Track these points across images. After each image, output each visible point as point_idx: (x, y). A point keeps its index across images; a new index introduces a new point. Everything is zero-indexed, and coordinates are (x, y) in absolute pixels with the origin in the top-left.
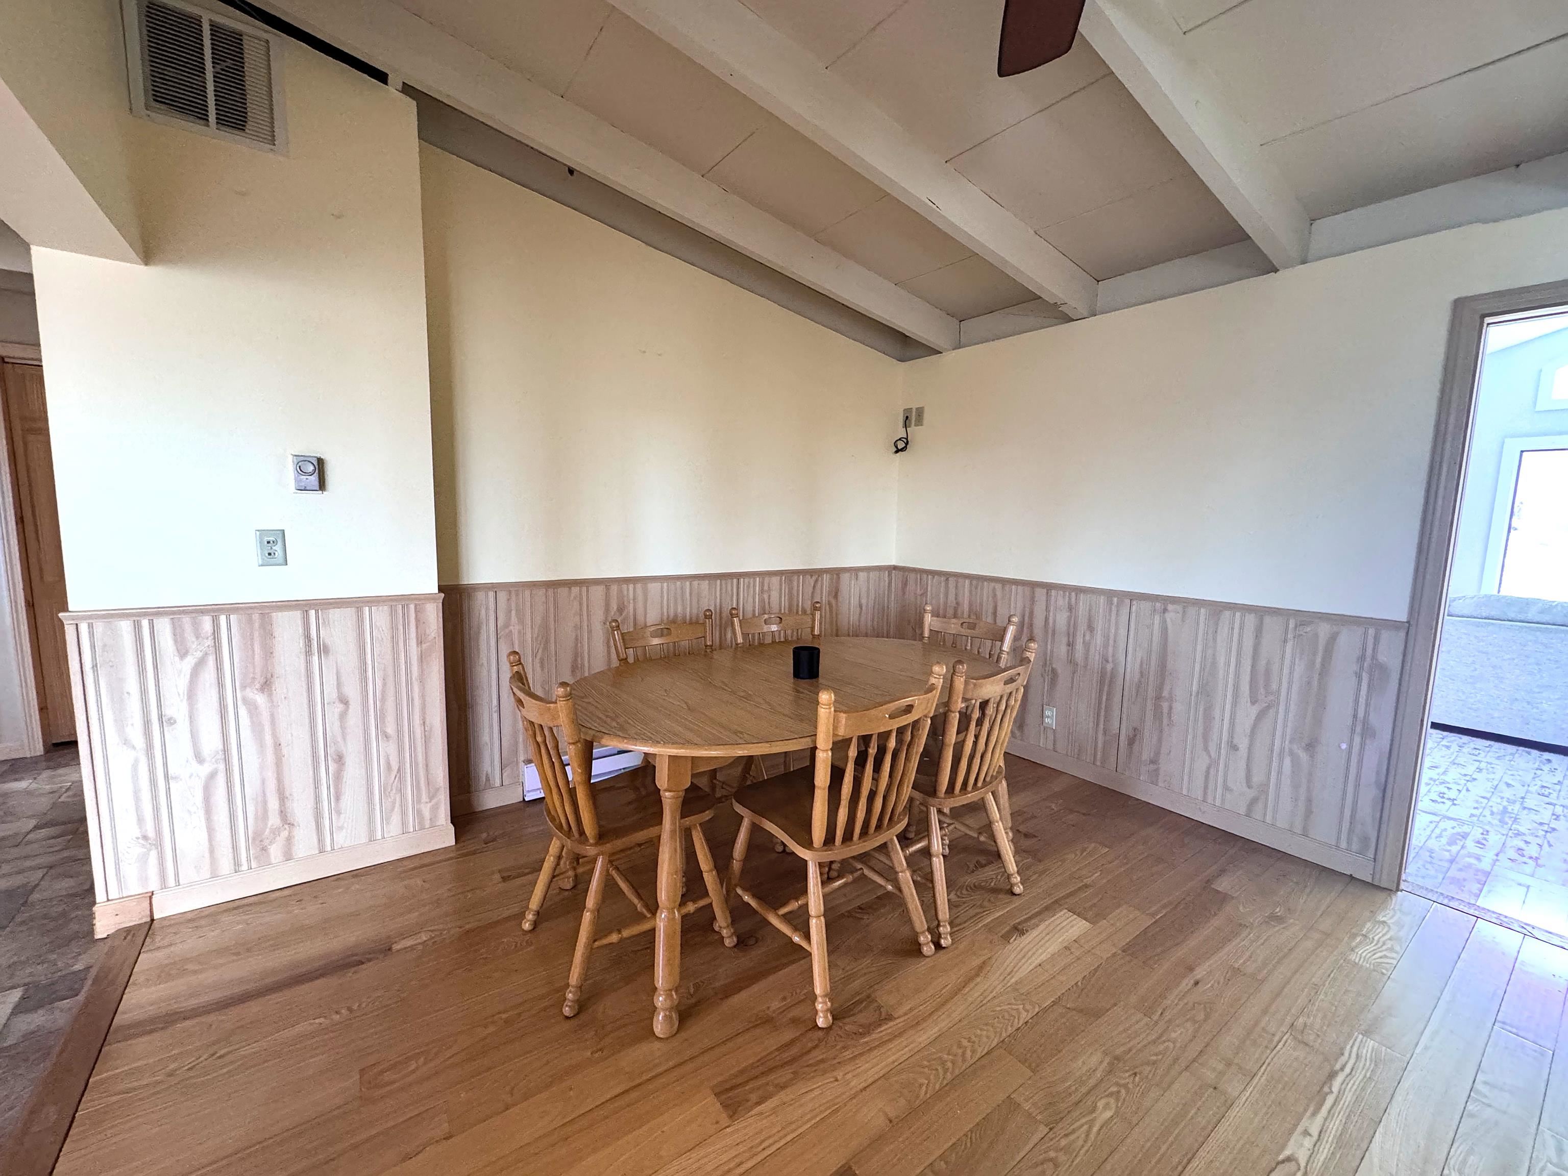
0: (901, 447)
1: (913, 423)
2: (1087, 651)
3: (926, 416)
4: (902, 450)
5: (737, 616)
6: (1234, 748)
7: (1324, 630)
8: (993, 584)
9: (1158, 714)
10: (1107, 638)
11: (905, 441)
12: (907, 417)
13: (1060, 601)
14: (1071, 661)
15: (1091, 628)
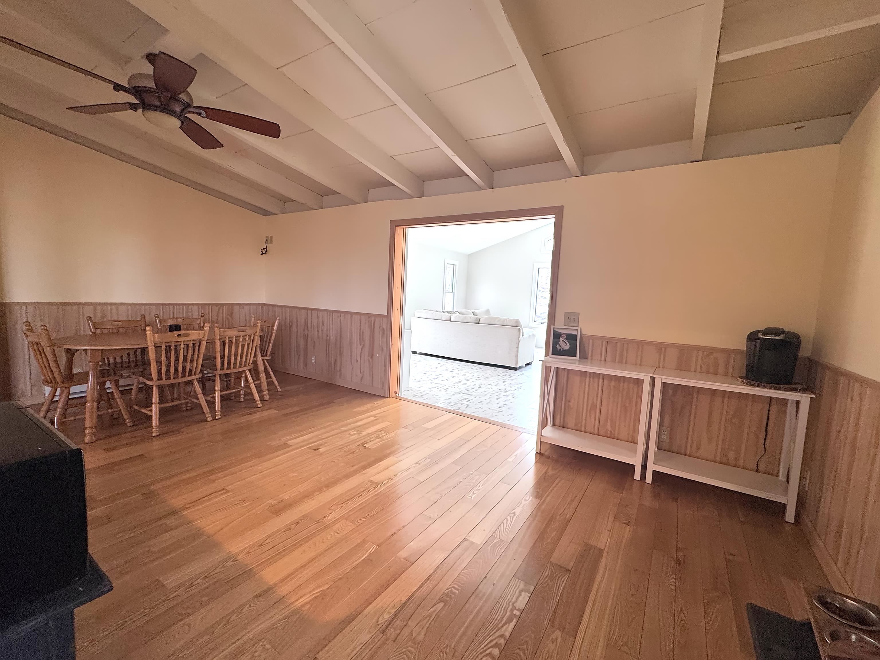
0: (264, 252)
1: (269, 243)
2: (322, 333)
3: (273, 239)
4: (265, 253)
5: (158, 317)
6: (357, 361)
7: (373, 319)
8: (296, 310)
9: (341, 354)
10: (327, 327)
11: (266, 250)
12: (267, 240)
13: (315, 314)
14: (318, 337)
15: (323, 324)
